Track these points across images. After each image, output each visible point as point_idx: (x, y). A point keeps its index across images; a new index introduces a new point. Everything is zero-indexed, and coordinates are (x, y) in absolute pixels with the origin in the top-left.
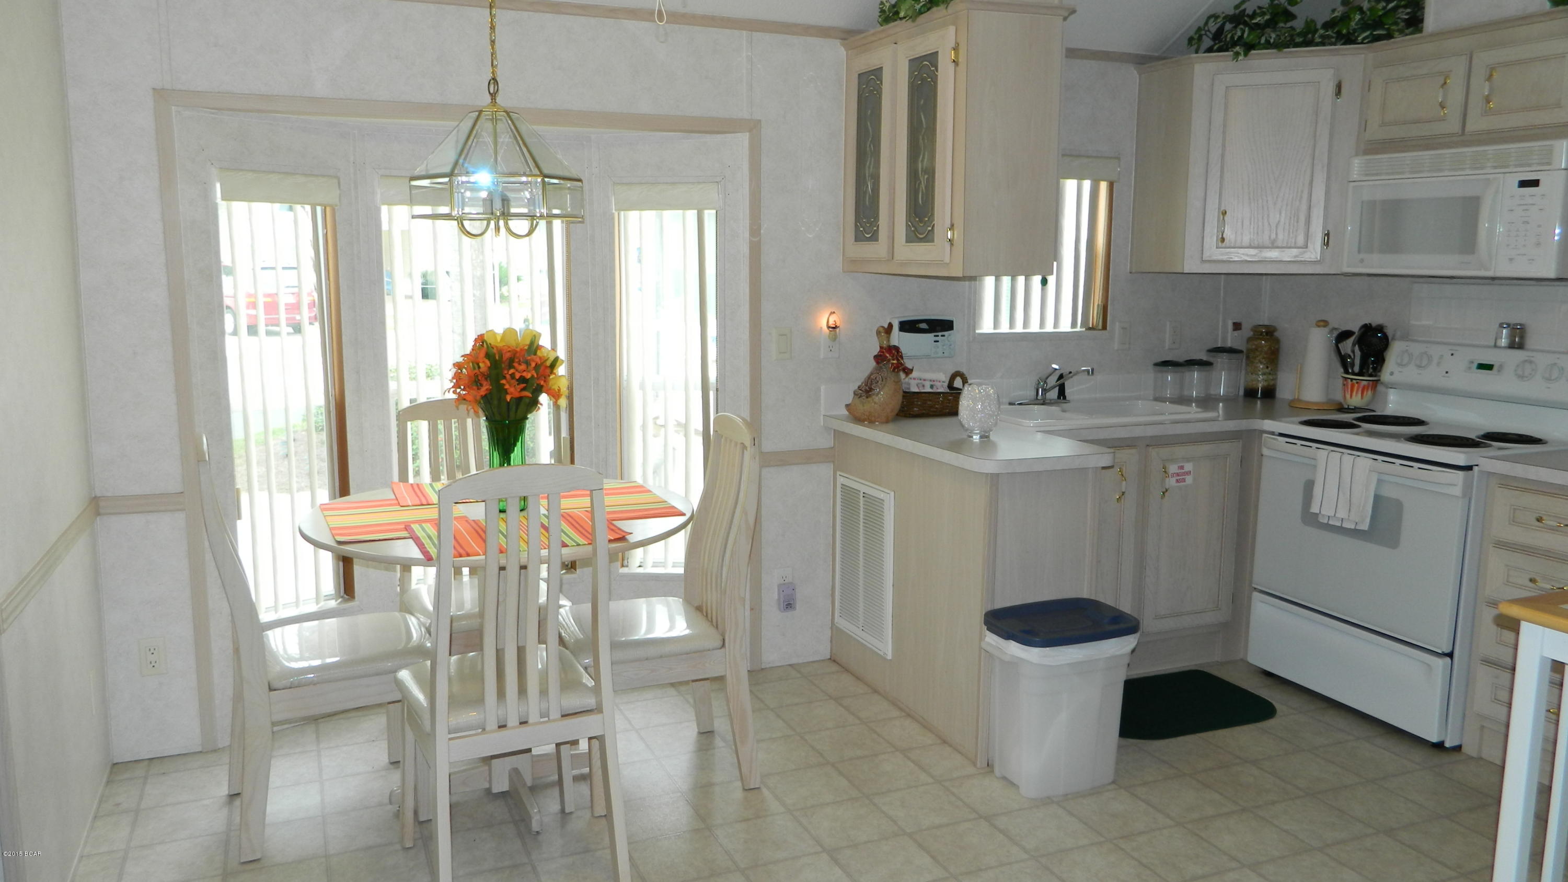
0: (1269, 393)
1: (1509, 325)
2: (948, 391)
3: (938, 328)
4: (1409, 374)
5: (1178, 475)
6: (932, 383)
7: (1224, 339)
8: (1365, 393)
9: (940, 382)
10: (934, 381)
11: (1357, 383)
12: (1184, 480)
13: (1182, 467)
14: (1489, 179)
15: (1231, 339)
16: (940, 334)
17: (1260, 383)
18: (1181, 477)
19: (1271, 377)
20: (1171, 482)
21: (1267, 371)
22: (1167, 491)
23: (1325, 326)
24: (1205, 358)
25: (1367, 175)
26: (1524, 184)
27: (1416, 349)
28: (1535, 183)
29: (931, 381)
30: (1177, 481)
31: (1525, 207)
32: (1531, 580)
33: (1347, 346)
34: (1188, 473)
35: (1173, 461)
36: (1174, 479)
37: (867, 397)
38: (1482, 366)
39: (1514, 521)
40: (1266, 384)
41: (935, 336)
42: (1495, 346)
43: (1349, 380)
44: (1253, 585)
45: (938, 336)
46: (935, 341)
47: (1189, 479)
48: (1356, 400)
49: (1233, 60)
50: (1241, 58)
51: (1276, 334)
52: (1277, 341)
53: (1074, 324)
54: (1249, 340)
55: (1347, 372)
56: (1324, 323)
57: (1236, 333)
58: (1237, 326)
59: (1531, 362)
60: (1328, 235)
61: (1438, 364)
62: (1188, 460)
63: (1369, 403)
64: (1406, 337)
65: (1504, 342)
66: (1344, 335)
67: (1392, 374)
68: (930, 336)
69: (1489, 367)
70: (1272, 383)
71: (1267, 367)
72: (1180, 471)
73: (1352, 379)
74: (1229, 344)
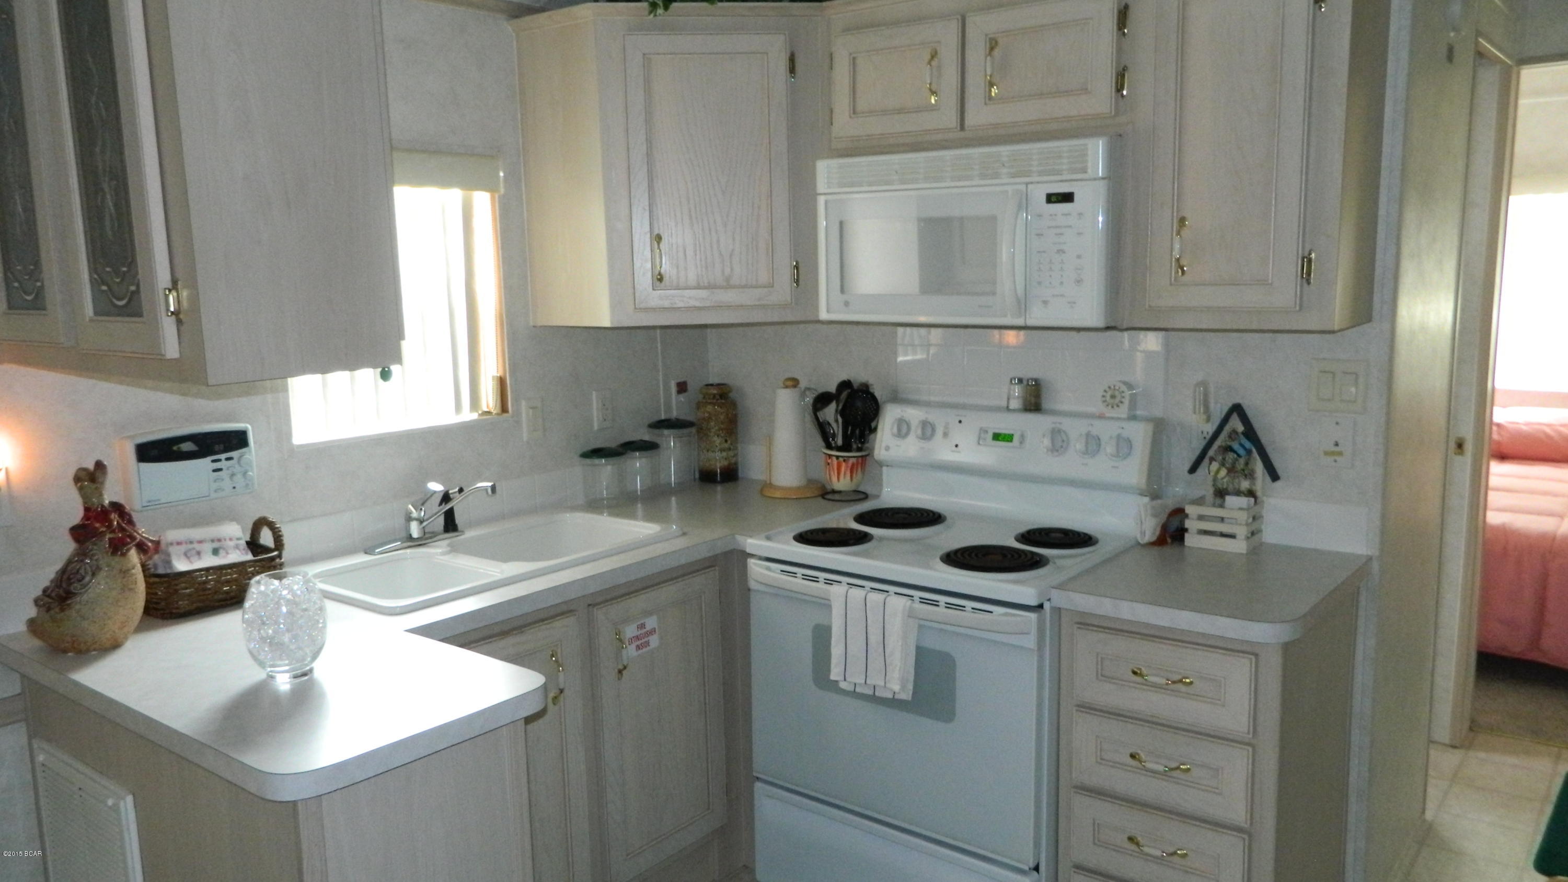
0: (730, 475)
1: (1020, 381)
2: (249, 557)
3: (217, 448)
4: (910, 448)
5: (637, 638)
6: (216, 545)
7: (668, 407)
8: (854, 475)
9: (231, 539)
10: (219, 540)
11: (844, 461)
12: (647, 644)
13: (642, 626)
14: (1007, 192)
15: (677, 407)
16: (223, 456)
17: (718, 461)
18: (641, 641)
19: (731, 453)
20: (631, 651)
21: (726, 445)
22: (625, 668)
23: (795, 386)
24: (647, 437)
25: (841, 185)
26: (1053, 198)
27: (914, 414)
28: (1067, 198)
29: (213, 541)
30: (638, 648)
31: (1058, 231)
32: (1133, 756)
33: (830, 413)
34: (652, 632)
35: (626, 621)
36: (633, 646)
37: (62, 610)
38: (997, 437)
39: (1102, 676)
40: (726, 463)
41: (214, 461)
42: (1008, 409)
43: (834, 459)
44: (755, 774)
45: (219, 460)
46: (215, 471)
47: (654, 641)
48: (842, 483)
49: (650, 13)
50: (660, 11)
51: (731, 395)
52: (734, 404)
53: (458, 408)
54: (699, 405)
55: (829, 446)
56: (793, 383)
57: (682, 398)
58: (682, 388)
59: (1059, 431)
60: (797, 267)
61: (945, 435)
62: (648, 613)
63: (858, 486)
64: (896, 398)
65: (1015, 404)
66: (822, 400)
67: (887, 448)
68: (205, 463)
69: (1009, 438)
70: (733, 461)
71: (726, 441)
72: (640, 632)
73: (837, 457)
74: (674, 414)
